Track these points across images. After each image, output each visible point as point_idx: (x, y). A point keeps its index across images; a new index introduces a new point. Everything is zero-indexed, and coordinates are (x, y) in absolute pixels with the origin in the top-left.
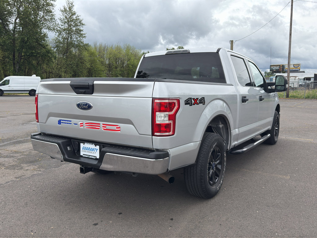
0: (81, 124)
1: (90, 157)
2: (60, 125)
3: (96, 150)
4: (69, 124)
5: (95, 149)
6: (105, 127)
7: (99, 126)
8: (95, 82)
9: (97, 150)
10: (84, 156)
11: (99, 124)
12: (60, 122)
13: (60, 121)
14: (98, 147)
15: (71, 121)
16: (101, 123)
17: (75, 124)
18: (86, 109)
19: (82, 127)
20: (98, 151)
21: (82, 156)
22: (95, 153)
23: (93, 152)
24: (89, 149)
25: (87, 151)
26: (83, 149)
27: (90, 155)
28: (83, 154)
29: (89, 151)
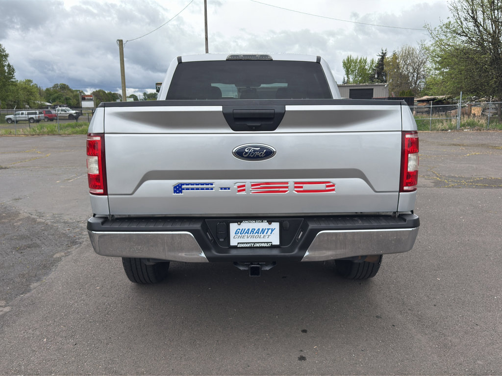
0: (239, 187)
1: (258, 245)
2: (180, 194)
3: (270, 231)
4: (207, 189)
5: (268, 229)
6: (302, 187)
7: (287, 187)
8: (289, 108)
9: (272, 231)
10: (239, 246)
11: (287, 183)
12: (178, 189)
13: (181, 187)
14: (276, 226)
15: (212, 184)
16: (291, 182)
17: (225, 189)
18: (262, 157)
19: (243, 193)
20: (277, 232)
21: (235, 247)
22: (269, 236)
23: (262, 235)
24: (252, 231)
25: (249, 235)
26: (236, 234)
27: (255, 243)
28: (238, 243)
29: (251, 234)
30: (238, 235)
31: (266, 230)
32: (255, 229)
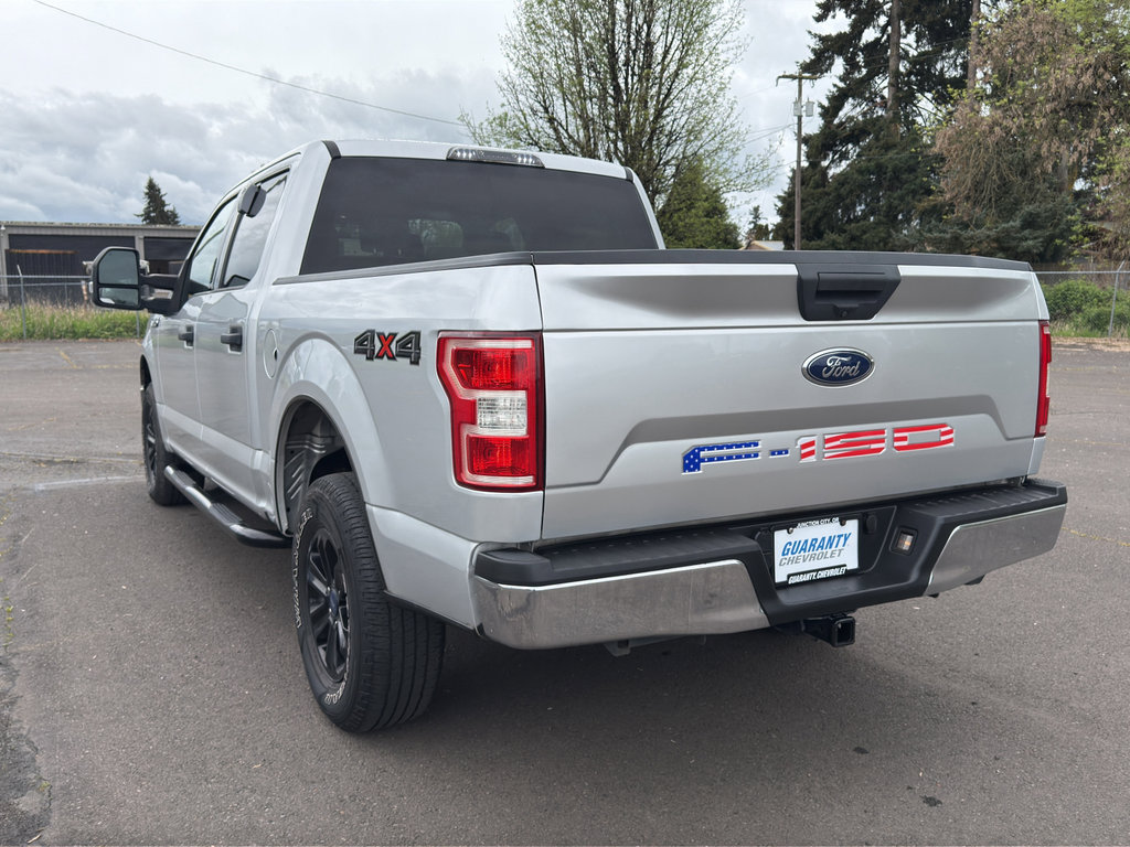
0: (804, 446)
1: (823, 574)
2: (697, 472)
3: (842, 539)
4: (748, 456)
5: (839, 536)
6: (904, 439)
7: (882, 441)
8: (905, 270)
9: (846, 539)
10: (793, 580)
11: (882, 432)
12: (692, 461)
13: (697, 456)
14: (852, 526)
15: (756, 445)
16: (888, 426)
17: (780, 453)
18: (853, 377)
19: (812, 459)
20: (854, 541)
21: (785, 586)
22: (840, 550)
23: (830, 551)
24: (811, 545)
25: (807, 553)
26: (783, 555)
27: (817, 571)
28: (789, 576)
29: (811, 552)
30: (787, 557)
31: (836, 539)
32: (816, 540)
